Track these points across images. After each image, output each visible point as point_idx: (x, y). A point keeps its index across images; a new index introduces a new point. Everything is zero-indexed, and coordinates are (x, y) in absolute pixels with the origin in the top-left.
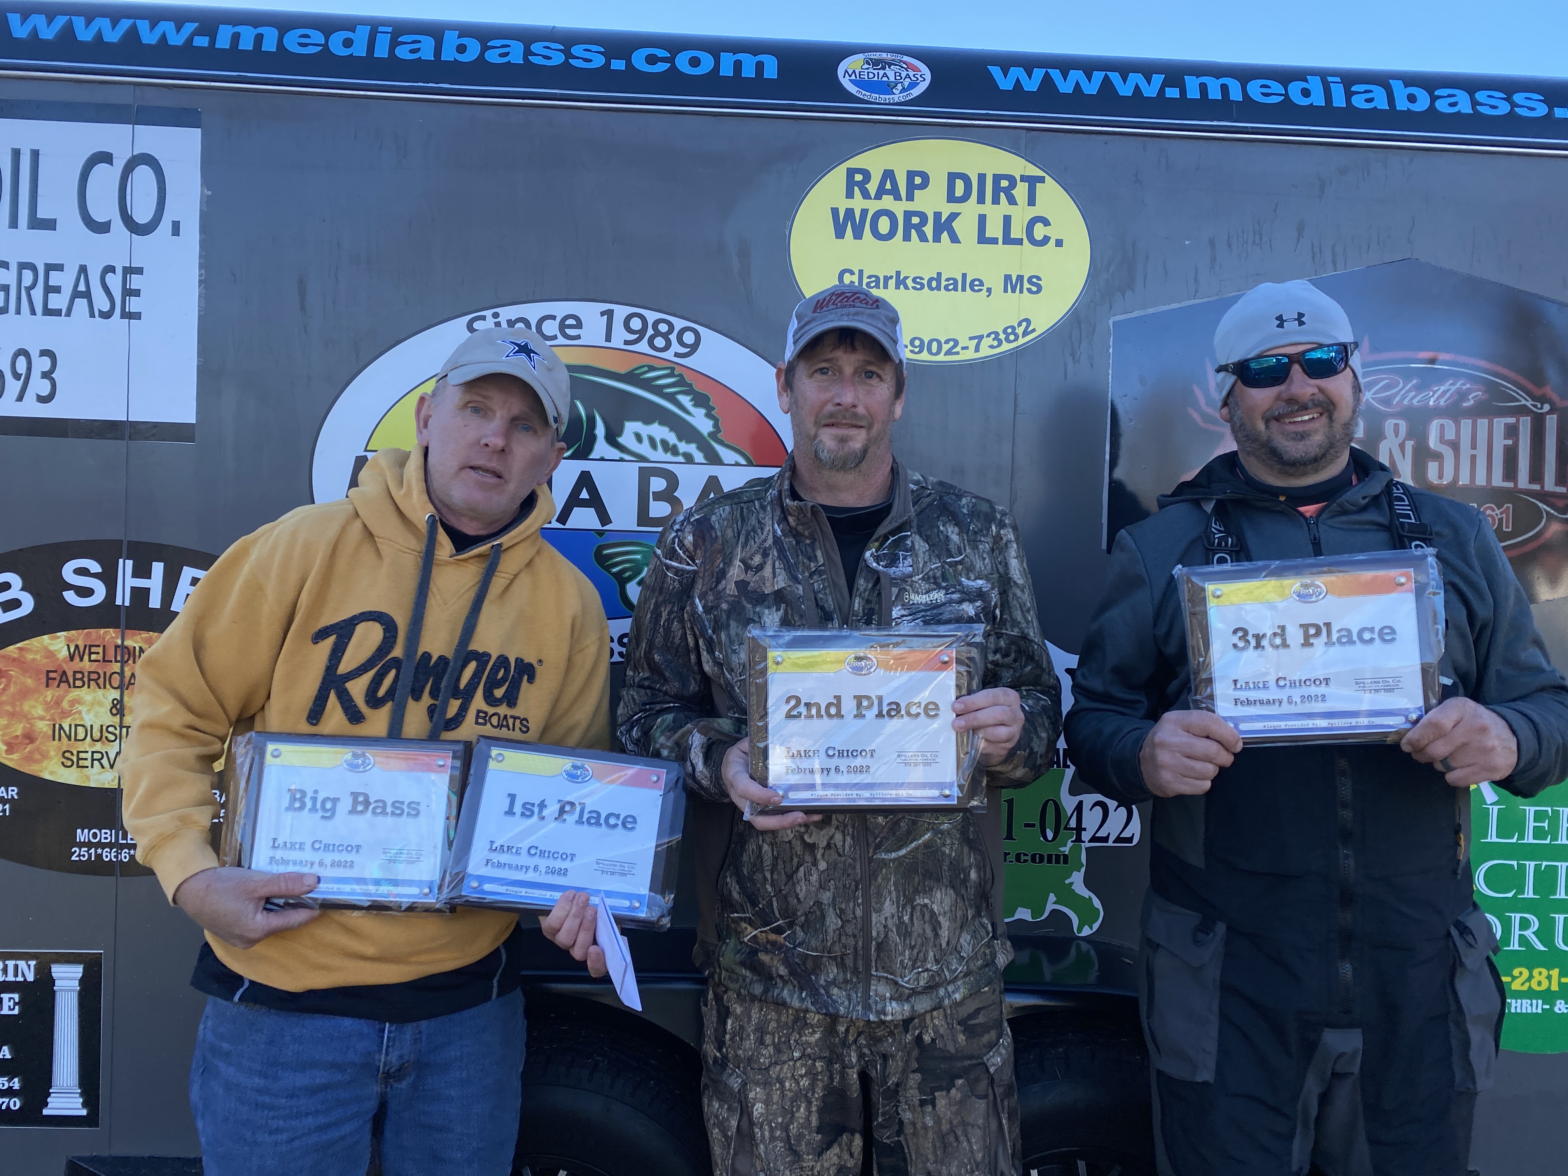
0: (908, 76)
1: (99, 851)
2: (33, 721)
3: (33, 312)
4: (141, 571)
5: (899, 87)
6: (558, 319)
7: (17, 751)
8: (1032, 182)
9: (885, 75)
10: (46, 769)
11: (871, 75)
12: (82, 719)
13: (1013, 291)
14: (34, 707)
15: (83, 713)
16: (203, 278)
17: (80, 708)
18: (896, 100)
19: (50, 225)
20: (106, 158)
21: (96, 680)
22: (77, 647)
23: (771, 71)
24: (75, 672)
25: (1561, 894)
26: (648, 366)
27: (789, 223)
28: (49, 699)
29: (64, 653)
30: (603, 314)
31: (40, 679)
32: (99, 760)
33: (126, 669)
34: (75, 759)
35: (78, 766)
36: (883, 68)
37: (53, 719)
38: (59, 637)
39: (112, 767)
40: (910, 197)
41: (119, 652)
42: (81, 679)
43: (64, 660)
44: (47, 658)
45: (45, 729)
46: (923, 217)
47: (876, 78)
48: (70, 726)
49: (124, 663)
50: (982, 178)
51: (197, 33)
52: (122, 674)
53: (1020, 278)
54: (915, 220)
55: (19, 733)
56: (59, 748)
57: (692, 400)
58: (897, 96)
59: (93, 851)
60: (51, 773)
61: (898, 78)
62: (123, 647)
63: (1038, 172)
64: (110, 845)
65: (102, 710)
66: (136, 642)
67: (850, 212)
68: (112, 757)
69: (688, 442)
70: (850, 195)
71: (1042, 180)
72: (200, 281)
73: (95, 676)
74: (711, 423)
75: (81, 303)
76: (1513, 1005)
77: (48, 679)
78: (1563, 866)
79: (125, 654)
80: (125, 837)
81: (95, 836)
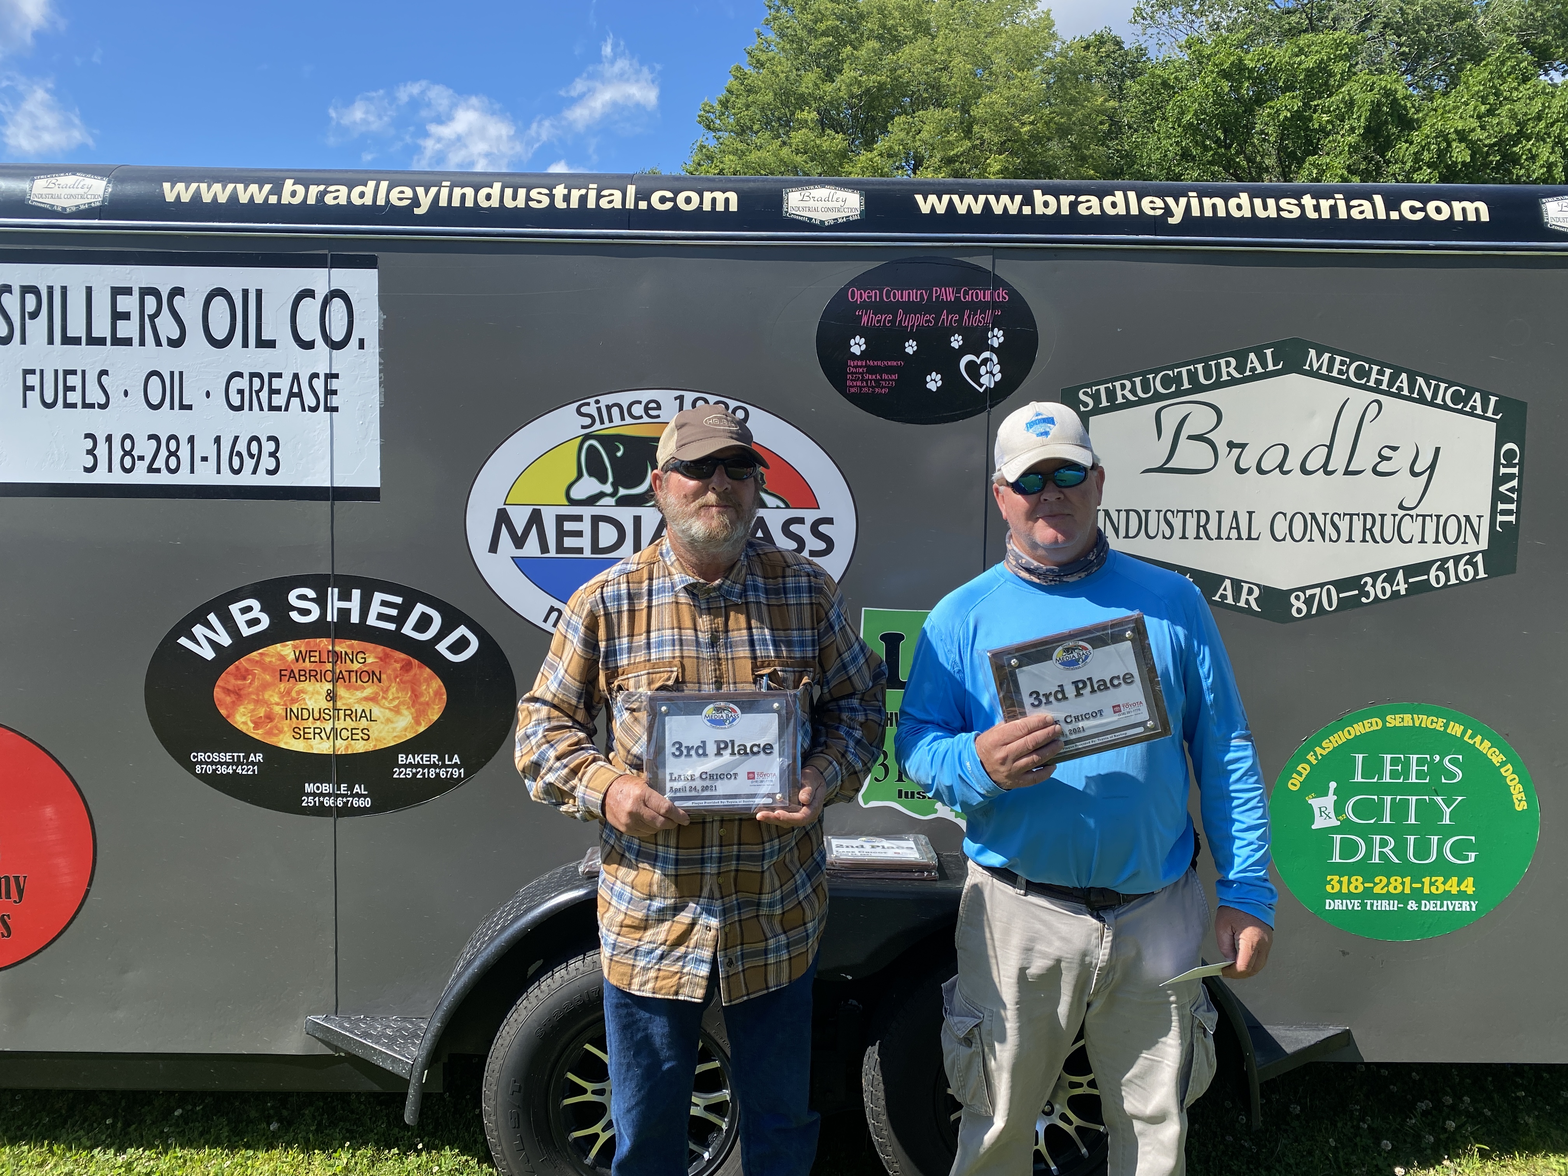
1: (321, 799)
2: (271, 706)
3: (261, 409)
4: (345, 596)
6: (643, 404)
7: (261, 728)
10: (282, 740)
12: (306, 704)
14: (271, 696)
15: (307, 700)
16: (382, 380)
17: (304, 696)
19: (271, 344)
20: (309, 293)
21: (315, 676)
22: (300, 652)
24: (300, 671)
25: (1412, 820)
28: (282, 690)
29: (291, 657)
30: (676, 398)
31: (275, 676)
32: (319, 734)
33: (336, 667)
34: (302, 733)
35: (304, 738)
37: (286, 705)
38: (288, 645)
39: (328, 738)
41: (330, 654)
42: (304, 675)
43: (292, 662)
44: (280, 660)
45: (280, 712)
48: (298, 709)
49: (334, 663)
52: (333, 672)
55: (262, 715)
56: (290, 726)
59: (317, 799)
60: (286, 743)
62: (333, 652)
64: (329, 795)
65: (321, 697)
66: (343, 648)
68: (328, 731)
72: (380, 383)
73: (315, 673)
75: (295, 401)
76: (1375, 904)
77: (281, 675)
78: (1413, 799)
79: (336, 656)
80: (339, 789)
81: (318, 788)
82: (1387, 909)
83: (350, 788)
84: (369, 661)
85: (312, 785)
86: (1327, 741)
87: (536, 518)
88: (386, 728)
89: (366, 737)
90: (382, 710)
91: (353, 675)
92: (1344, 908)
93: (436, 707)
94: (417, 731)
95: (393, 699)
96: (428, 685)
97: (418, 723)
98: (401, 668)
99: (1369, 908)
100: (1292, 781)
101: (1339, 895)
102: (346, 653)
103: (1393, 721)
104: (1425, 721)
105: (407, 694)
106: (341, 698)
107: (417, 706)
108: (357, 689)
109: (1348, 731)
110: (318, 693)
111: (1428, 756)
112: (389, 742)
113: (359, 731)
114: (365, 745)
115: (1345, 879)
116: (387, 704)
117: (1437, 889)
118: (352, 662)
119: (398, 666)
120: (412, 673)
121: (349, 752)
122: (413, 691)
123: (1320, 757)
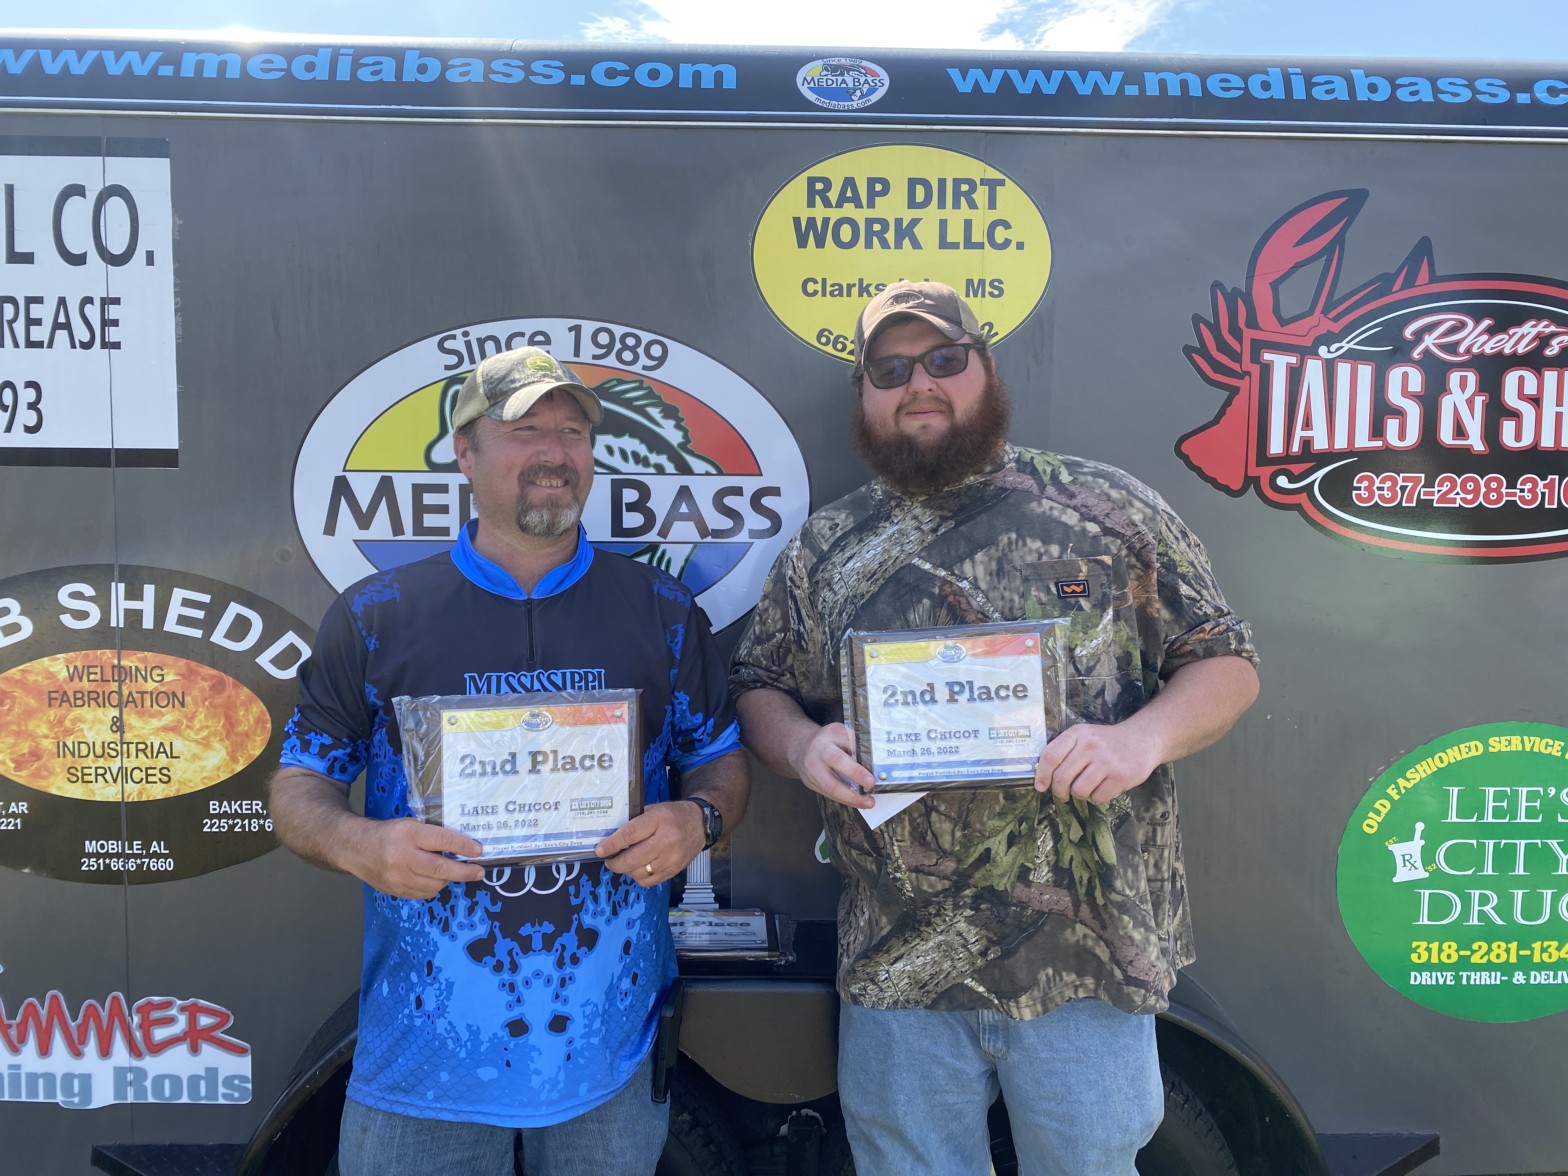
0: (866, 82)
1: (107, 861)
2: (38, 740)
3: (16, 345)
4: (134, 594)
5: (858, 93)
6: (527, 336)
7: (25, 769)
8: (992, 185)
9: (844, 82)
10: (53, 784)
11: (830, 82)
12: (84, 736)
13: (975, 295)
14: (38, 726)
15: (86, 732)
16: (179, 306)
17: (82, 726)
18: (855, 106)
19: (27, 258)
20: (78, 190)
21: (95, 699)
22: (76, 667)
23: (730, 82)
24: (75, 692)
25: (1520, 870)
26: (617, 380)
27: (751, 235)
28: (52, 718)
29: (63, 674)
30: (571, 329)
31: (42, 700)
32: (102, 775)
33: (124, 688)
34: (80, 775)
35: (83, 782)
36: (842, 74)
37: (57, 737)
38: (59, 659)
39: (115, 781)
40: (871, 205)
41: (116, 672)
42: (81, 699)
43: (64, 681)
44: (48, 678)
45: (50, 747)
46: (884, 223)
47: (834, 85)
48: (74, 743)
49: (121, 682)
50: (942, 182)
51: (161, 62)
52: (120, 693)
53: (982, 282)
54: (877, 227)
55: (26, 751)
56: (64, 765)
57: (661, 412)
58: (856, 103)
59: (101, 861)
60: (58, 788)
61: (857, 84)
62: (120, 667)
63: (998, 176)
64: (118, 856)
65: (104, 728)
66: (132, 662)
67: (811, 221)
68: (115, 772)
69: (659, 453)
70: (811, 204)
71: (1002, 183)
72: (176, 311)
73: (95, 696)
74: (681, 434)
75: (62, 335)
76: (1473, 977)
77: (50, 699)
78: (1522, 844)
79: (122, 674)
80: (131, 847)
81: (102, 847)
82: (1488, 983)
83: (146, 846)
84: (168, 678)
85: (94, 842)
86: (1413, 770)
87: (385, 488)
88: (193, 766)
89: (165, 779)
90: (187, 743)
91: (147, 697)
92: (1434, 983)
93: (259, 739)
94: (233, 770)
95: (202, 729)
96: (247, 710)
97: (235, 760)
98: (212, 688)
99: (1464, 982)
100: (1367, 821)
101: (1428, 967)
102: (136, 667)
103: (1498, 744)
104: (1539, 744)
105: (219, 722)
106: (131, 728)
107: (233, 738)
108: (152, 716)
109: (1440, 758)
110: (101, 722)
111: (1541, 789)
112: (196, 785)
113: (156, 771)
114: (164, 790)
115: (1435, 946)
116: (192, 735)
117: (1550, 957)
118: (146, 681)
119: (206, 685)
120: (226, 693)
121: (144, 799)
122: (228, 718)
123: (1403, 791)
